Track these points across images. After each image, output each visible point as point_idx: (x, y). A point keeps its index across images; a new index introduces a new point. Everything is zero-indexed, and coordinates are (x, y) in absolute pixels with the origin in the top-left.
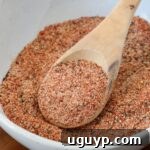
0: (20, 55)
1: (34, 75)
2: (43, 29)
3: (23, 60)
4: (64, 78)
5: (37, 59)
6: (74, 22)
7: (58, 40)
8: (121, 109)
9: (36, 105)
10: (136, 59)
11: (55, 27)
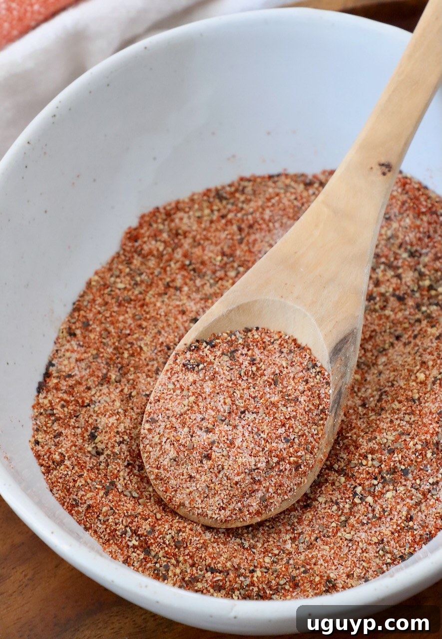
0: (77, 308)
1: (123, 371)
2: (134, 223)
3: (86, 326)
4: (208, 387)
5: (126, 318)
6: (219, 195)
7: (179, 254)
8: (370, 464)
9: (135, 462)
10: (401, 299)
11: (169, 215)
